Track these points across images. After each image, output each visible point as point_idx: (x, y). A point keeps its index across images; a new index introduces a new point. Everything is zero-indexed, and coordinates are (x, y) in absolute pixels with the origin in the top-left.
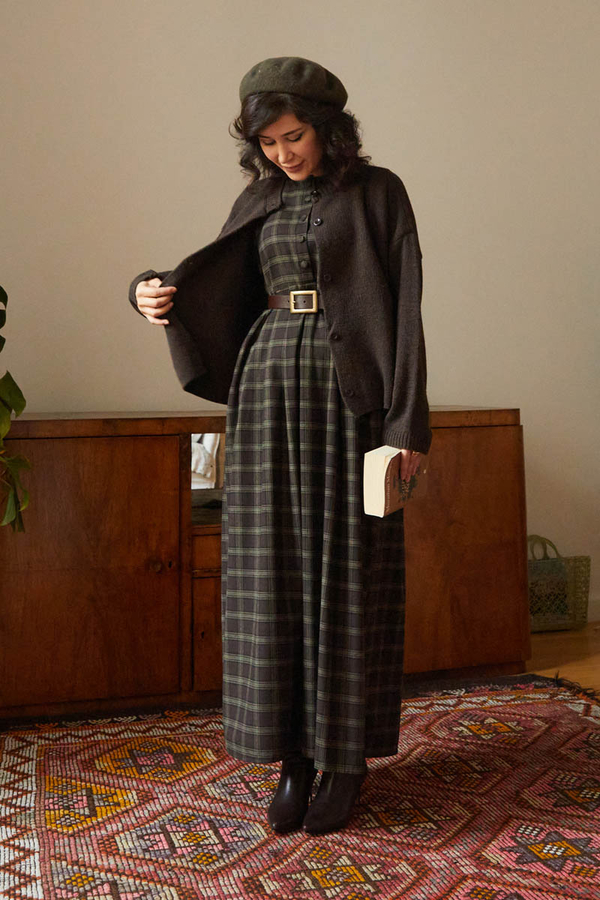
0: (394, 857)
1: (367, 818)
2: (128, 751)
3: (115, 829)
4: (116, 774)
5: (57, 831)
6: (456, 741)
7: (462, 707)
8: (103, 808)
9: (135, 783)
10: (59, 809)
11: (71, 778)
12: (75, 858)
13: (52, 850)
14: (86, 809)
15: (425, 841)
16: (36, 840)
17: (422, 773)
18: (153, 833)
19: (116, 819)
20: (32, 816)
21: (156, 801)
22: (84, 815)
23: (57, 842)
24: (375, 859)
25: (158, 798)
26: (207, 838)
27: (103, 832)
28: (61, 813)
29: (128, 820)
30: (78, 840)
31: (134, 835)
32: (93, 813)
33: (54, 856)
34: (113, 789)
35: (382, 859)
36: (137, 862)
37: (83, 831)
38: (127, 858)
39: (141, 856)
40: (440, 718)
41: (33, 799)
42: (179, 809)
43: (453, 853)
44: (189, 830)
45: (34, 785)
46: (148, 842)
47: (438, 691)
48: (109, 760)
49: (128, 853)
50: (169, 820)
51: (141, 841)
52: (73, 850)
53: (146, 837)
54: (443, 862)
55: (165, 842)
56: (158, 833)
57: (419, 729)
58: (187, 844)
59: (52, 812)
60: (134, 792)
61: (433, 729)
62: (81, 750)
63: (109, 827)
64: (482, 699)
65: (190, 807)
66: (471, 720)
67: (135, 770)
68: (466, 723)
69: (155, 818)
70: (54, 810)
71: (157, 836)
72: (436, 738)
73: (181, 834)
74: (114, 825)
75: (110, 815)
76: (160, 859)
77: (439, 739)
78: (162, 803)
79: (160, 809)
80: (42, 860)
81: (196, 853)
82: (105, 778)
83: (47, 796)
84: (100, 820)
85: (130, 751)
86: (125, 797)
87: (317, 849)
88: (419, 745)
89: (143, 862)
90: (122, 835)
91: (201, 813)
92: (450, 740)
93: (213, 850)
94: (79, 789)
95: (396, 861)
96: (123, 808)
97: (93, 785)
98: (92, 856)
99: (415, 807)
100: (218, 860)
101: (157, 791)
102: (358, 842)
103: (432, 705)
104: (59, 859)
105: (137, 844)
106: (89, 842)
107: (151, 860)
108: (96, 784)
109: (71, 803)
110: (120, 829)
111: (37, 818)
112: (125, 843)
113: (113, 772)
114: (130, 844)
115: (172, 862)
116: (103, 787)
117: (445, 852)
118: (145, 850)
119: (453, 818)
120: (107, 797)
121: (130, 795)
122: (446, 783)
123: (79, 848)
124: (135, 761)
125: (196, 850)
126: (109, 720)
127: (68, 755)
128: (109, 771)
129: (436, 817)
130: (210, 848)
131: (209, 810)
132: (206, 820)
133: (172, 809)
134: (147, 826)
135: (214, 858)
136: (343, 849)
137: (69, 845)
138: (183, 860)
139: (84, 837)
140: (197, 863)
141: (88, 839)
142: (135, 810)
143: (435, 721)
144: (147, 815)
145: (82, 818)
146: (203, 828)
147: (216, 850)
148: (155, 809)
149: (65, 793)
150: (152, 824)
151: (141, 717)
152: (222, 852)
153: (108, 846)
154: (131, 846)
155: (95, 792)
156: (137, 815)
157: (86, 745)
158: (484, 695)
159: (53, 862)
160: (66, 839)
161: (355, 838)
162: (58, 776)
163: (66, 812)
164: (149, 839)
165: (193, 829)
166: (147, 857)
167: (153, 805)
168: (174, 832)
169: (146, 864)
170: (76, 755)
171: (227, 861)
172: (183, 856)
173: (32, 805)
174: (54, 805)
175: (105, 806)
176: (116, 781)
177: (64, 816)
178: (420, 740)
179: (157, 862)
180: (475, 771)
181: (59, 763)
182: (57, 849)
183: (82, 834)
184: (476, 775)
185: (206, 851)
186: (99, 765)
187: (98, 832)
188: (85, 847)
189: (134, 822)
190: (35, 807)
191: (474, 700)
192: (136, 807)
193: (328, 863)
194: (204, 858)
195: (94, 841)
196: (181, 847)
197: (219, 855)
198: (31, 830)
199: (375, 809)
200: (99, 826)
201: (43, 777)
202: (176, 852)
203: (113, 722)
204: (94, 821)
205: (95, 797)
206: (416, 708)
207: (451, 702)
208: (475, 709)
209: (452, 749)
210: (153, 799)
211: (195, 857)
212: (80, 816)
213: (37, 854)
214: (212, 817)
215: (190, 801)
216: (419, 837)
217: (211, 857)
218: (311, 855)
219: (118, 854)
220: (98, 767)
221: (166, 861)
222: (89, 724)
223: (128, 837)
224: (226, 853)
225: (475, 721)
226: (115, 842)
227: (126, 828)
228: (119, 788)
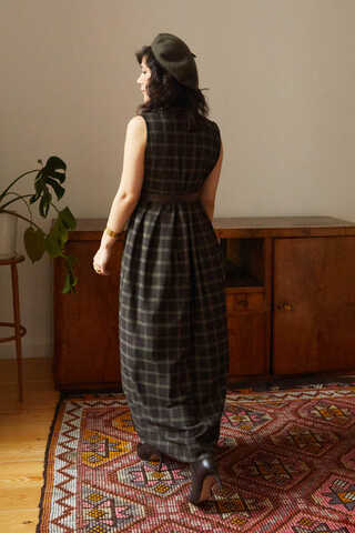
3: (117, 466)
4: (122, 430)
6: (311, 420)
7: (318, 397)
8: (113, 453)
9: (132, 437)
10: (89, 452)
11: (97, 431)
14: (104, 452)
18: (137, 471)
19: (119, 460)
22: (102, 456)
26: (165, 476)
27: (111, 468)
29: (125, 461)
30: (97, 472)
31: (127, 471)
32: (107, 456)
34: (119, 440)
36: (127, 488)
37: (101, 466)
38: (121, 485)
39: (129, 485)
40: (305, 403)
44: (156, 470)
46: (134, 476)
47: (307, 385)
48: (119, 421)
49: (122, 482)
51: (130, 475)
52: (94, 478)
53: (133, 473)
54: (289, 500)
55: (142, 477)
56: (139, 471)
57: (292, 411)
58: (154, 479)
59: (86, 453)
60: (130, 443)
61: (299, 411)
62: (105, 413)
63: (114, 464)
64: (332, 392)
66: (322, 406)
67: (133, 429)
68: (319, 408)
69: (139, 461)
71: (138, 473)
72: (300, 417)
73: (152, 473)
74: (117, 464)
75: (116, 457)
76: (139, 487)
77: (302, 418)
81: (158, 485)
82: (116, 432)
84: (110, 460)
86: (125, 446)
88: (290, 421)
89: (130, 488)
90: (121, 471)
92: (308, 419)
94: (102, 439)
95: (264, 498)
96: (123, 453)
97: (109, 436)
98: (104, 482)
99: (281, 464)
100: (168, 490)
103: (302, 395)
105: (128, 477)
106: (103, 474)
107: (134, 488)
108: (111, 436)
109: (96, 448)
110: (120, 467)
112: (122, 476)
114: (124, 476)
115: (145, 489)
116: (114, 438)
118: (132, 481)
119: (300, 472)
120: (116, 445)
121: (128, 445)
123: (98, 477)
125: (158, 483)
127: (99, 416)
128: (119, 428)
129: (290, 471)
130: (166, 482)
135: (167, 488)
137: (92, 475)
138: (150, 489)
140: (158, 491)
141: (102, 472)
143: (301, 406)
144: (135, 459)
145: (101, 458)
146: (164, 469)
147: (169, 484)
149: (93, 441)
150: (137, 464)
152: (172, 485)
153: (112, 477)
154: (125, 478)
155: (110, 441)
156: (130, 459)
157: (108, 410)
163: (93, 454)
166: (132, 485)
168: (148, 471)
169: (131, 490)
171: (173, 491)
172: (151, 486)
175: (114, 451)
176: (122, 435)
177: (91, 456)
178: (291, 418)
179: (137, 489)
181: (93, 421)
183: (100, 468)
184: (317, 444)
185: (163, 484)
186: (115, 423)
187: (108, 467)
188: (100, 477)
189: (128, 462)
192: (130, 453)
193: (227, 496)
194: (161, 488)
195: (106, 473)
196: (150, 481)
200: (110, 464)
201: (84, 429)
202: (147, 484)
204: (107, 461)
205: (109, 445)
207: (314, 393)
208: (326, 399)
209: (308, 426)
211: (157, 488)
212: (100, 456)
217: (165, 488)
219: (117, 482)
220: (113, 425)
221: (142, 489)
222: (111, 396)
223: (124, 472)
224: (174, 485)
225: (324, 407)
226: (117, 474)
227: (123, 466)
228: (123, 439)
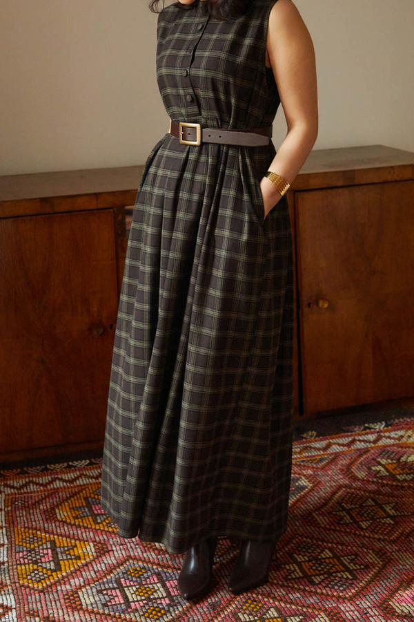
0: (314, 608)
1: (293, 569)
2: (84, 498)
3: (77, 583)
4: (75, 524)
5: (28, 587)
6: (373, 482)
7: (381, 443)
8: (66, 562)
9: (91, 534)
10: (29, 564)
11: (36, 529)
12: (46, 614)
13: (26, 606)
14: (52, 563)
15: (342, 592)
16: (12, 596)
17: (342, 519)
18: (110, 589)
19: (78, 573)
20: (7, 571)
21: (111, 553)
22: (50, 569)
23: (29, 597)
24: (298, 610)
25: (113, 550)
26: (156, 591)
27: (68, 587)
28: (31, 568)
29: (88, 573)
30: (47, 596)
31: (94, 590)
32: (58, 568)
33: (29, 613)
34: (73, 541)
35: (305, 610)
36: (98, 617)
37: (50, 586)
38: (89, 613)
39: (101, 611)
40: (360, 456)
41: (5, 553)
42: (131, 561)
43: (365, 604)
44: (140, 584)
45: (5, 537)
46: (106, 596)
47: (360, 425)
48: (68, 509)
49: (90, 608)
50: (124, 574)
51: (101, 595)
52: (44, 605)
53: (105, 592)
54: (356, 612)
55: (120, 597)
56: (114, 589)
57: (342, 470)
58: (139, 598)
59: (23, 567)
60: (92, 544)
61: (354, 469)
62: (43, 499)
63: (72, 581)
64: (400, 433)
65: (141, 560)
66: (388, 458)
67: (91, 520)
68: (384, 462)
69: (111, 572)
70: (25, 564)
71: (113, 591)
72: (356, 479)
73: (134, 588)
74: (76, 580)
75: (72, 569)
76: (117, 614)
77: (359, 480)
78: (117, 556)
79: (115, 562)
80: (19, 616)
81: (147, 607)
82: (66, 528)
83: (17, 550)
84: (64, 574)
85: (86, 499)
86: (84, 549)
87: (249, 601)
88: (340, 487)
89: (103, 616)
90: (84, 590)
91: (150, 566)
92: (368, 481)
93: (161, 604)
94: (44, 541)
95: (316, 613)
96: (83, 562)
97: (56, 537)
98: (60, 611)
99: (335, 556)
100: (165, 614)
101: (111, 543)
102: (284, 593)
103: (353, 441)
104: (33, 615)
105: (97, 599)
106: (57, 598)
107: (109, 615)
108: (58, 536)
109: (38, 557)
110: (82, 584)
111: (11, 574)
112: (88, 598)
113: (73, 522)
114: (91, 598)
115: (128, 617)
116: (64, 539)
117: (358, 603)
118: (105, 605)
119: (367, 567)
120: (68, 550)
121: (88, 547)
122: (362, 529)
123: (49, 604)
124: (91, 510)
125: (147, 604)
126: (66, 464)
127: (32, 504)
128: (68, 521)
129: (352, 566)
130: (159, 602)
131: (156, 561)
132: (155, 573)
133: (125, 562)
134: (105, 580)
135: (162, 611)
136: (271, 601)
137: (40, 601)
138: (136, 614)
139: (52, 592)
140: (148, 617)
141: (55, 594)
142: (94, 563)
143: (356, 460)
144: (104, 569)
145: (49, 572)
146: (152, 581)
147: (164, 605)
148: (110, 562)
149: (32, 546)
150: (109, 577)
151: (93, 460)
152: (169, 605)
153: (73, 602)
154: (93, 601)
155: (58, 544)
156: (96, 569)
157: (46, 494)
158: (401, 429)
159: (28, 618)
160: (37, 595)
161: (282, 590)
162: (25, 528)
163: (35, 567)
164: (107, 594)
165: (144, 583)
166: (106, 612)
167: (108, 558)
168: (127, 587)
169: (106, 619)
170: (39, 504)
171: (173, 615)
172: (136, 610)
173: (6, 559)
174: (24, 559)
175: (67, 559)
176: (75, 532)
177: (34, 570)
178: (341, 482)
179: (115, 617)
180: (389, 516)
181: (24, 514)
182: (31, 606)
183: (50, 590)
184: (389, 521)
185: (155, 605)
186: (61, 514)
187: (63, 586)
188: (53, 603)
189: (94, 576)
190: (8, 562)
191: (393, 434)
192: (94, 560)
193: (259, 615)
194: (154, 612)
195: (61, 597)
196: (134, 602)
197: (166, 608)
198: (7, 586)
199: (300, 558)
200: (64, 580)
201: (12, 529)
202: (130, 607)
203: (69, 467)
204: (60, 576)
205: (58, 550)
206: (339, 445)
207: (371, 437)
208: (393, 445)
209: (370, 492)
210: (108, 552)
211: (147, 612)
212: (47, 570)
213: (14, 610)
214: (160, 569)
215: (140, 553)
216: (336, 587)
217: (160, 612)
218: (244, 608)
219: (82, 609)
220: (59, 517)
221: (122, 615)
222: (47, 469)
223: (89, 591)
224: (172, 607)
225: (392, 460)
226: (79, 597)
227: (87, 583)
228: (79, 539)
